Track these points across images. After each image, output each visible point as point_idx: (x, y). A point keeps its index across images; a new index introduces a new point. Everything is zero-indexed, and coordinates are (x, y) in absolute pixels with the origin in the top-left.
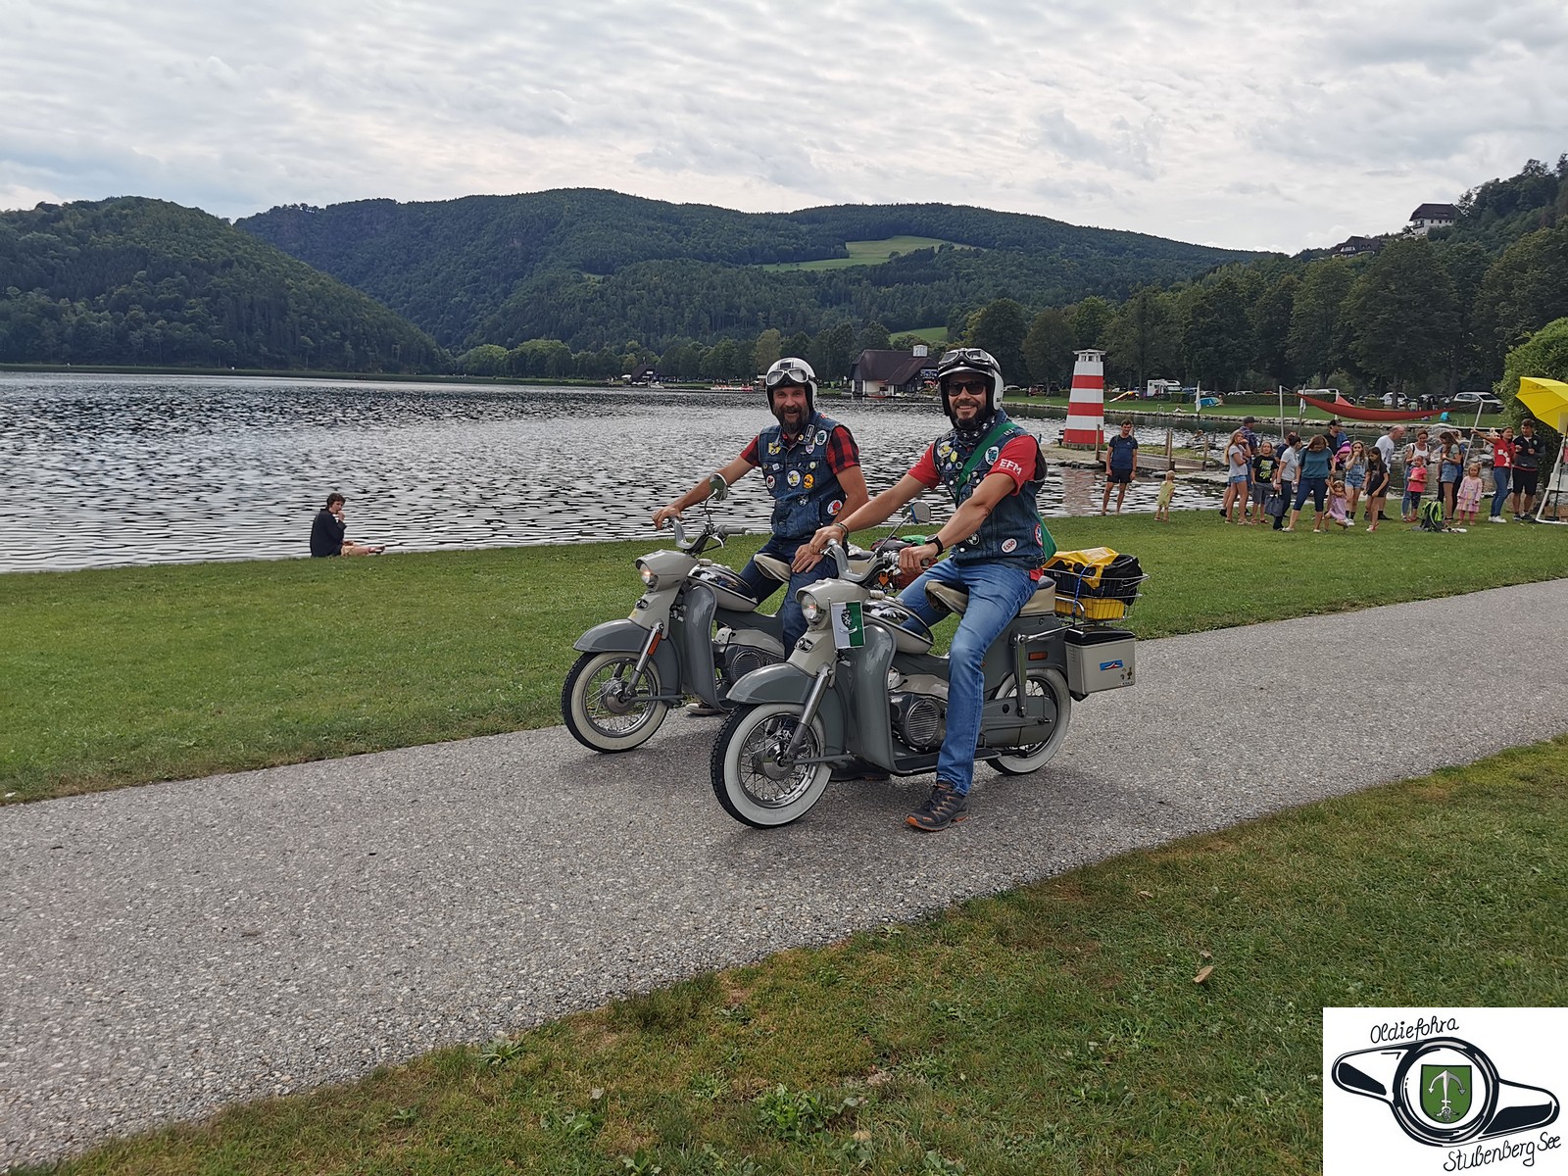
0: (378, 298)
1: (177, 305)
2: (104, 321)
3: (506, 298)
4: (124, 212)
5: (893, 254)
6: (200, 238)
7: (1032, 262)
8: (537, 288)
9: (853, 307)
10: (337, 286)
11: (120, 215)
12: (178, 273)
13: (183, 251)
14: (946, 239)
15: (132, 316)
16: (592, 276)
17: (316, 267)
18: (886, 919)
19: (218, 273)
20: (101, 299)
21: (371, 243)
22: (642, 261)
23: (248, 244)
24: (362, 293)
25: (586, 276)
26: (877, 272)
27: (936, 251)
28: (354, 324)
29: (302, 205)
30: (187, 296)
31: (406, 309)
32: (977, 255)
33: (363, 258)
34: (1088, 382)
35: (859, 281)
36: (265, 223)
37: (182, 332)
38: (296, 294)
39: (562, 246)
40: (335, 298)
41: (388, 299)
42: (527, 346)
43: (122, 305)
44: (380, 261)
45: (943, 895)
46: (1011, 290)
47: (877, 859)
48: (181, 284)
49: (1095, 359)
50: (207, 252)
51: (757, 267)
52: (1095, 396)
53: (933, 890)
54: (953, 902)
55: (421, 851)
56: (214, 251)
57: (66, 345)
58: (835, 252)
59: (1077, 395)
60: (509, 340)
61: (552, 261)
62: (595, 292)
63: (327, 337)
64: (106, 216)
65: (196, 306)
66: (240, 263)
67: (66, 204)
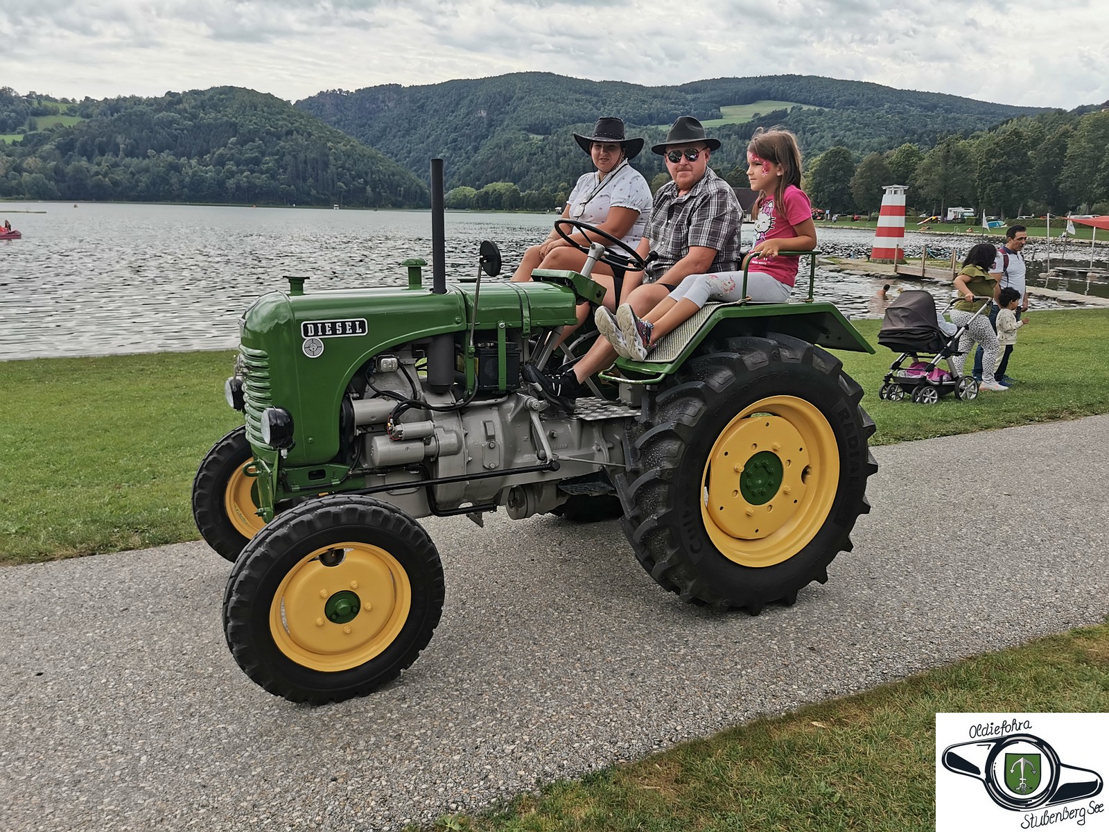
0: (389, 155)
1: (256, 161)
2: (210, 173)
3: (475, 153)
4: (221, 97)
5: (756, 115)
6: (271, 114)
7: (862, 118)
8: (497, 145)
9: (725, 155)
10: (362, 147)
11: (219, 99)
12: (257, 139)
13: (260, 124)
14: (796, 102)
15: (228, 169)
16: (535, 136)
17: (347, 135)
18: (454, 806)
19: (283, 138)
20: (207, 157)
21: (385, 116)
22: (571, 124)
23: (303, 118)
24: (378, 152)
25: (531, 137)
26: (743, 129)
27: (789, 112)
28: (372, 173)
29: (339, 90)
30: (263, 154)
31: (407, 163)
32: (820, 113)
33: (379, 127)
34: (893, 211)
35: (729, 136)
36: (314, 103)
37: (261, 180)
38: (335, 153)
39: (515, 115)
40: (360, 155)
41: (396, 156)
42: (489, 187)
43: (221, 162)
44: (391, 129)
45: (531, 772)
46: (845, 140)
47: (493, 711)
48: (259, 146)
49: (899, 192)
50: (276, 124)
51: (653, 127)
52: (898, 221)
53: (525, 764)
54: (538, 781)
55: (83, 672)
56: (280, 123)
57: (186, 190)
58: (712, 115)
59: (884, 221)
60: (477, 183)
61: (508, 125)
62: (537, 148)
63: (356, 183)
64: (209, 100)
65: (269, 162)
66: (298, 132)
67: (184, 93)
